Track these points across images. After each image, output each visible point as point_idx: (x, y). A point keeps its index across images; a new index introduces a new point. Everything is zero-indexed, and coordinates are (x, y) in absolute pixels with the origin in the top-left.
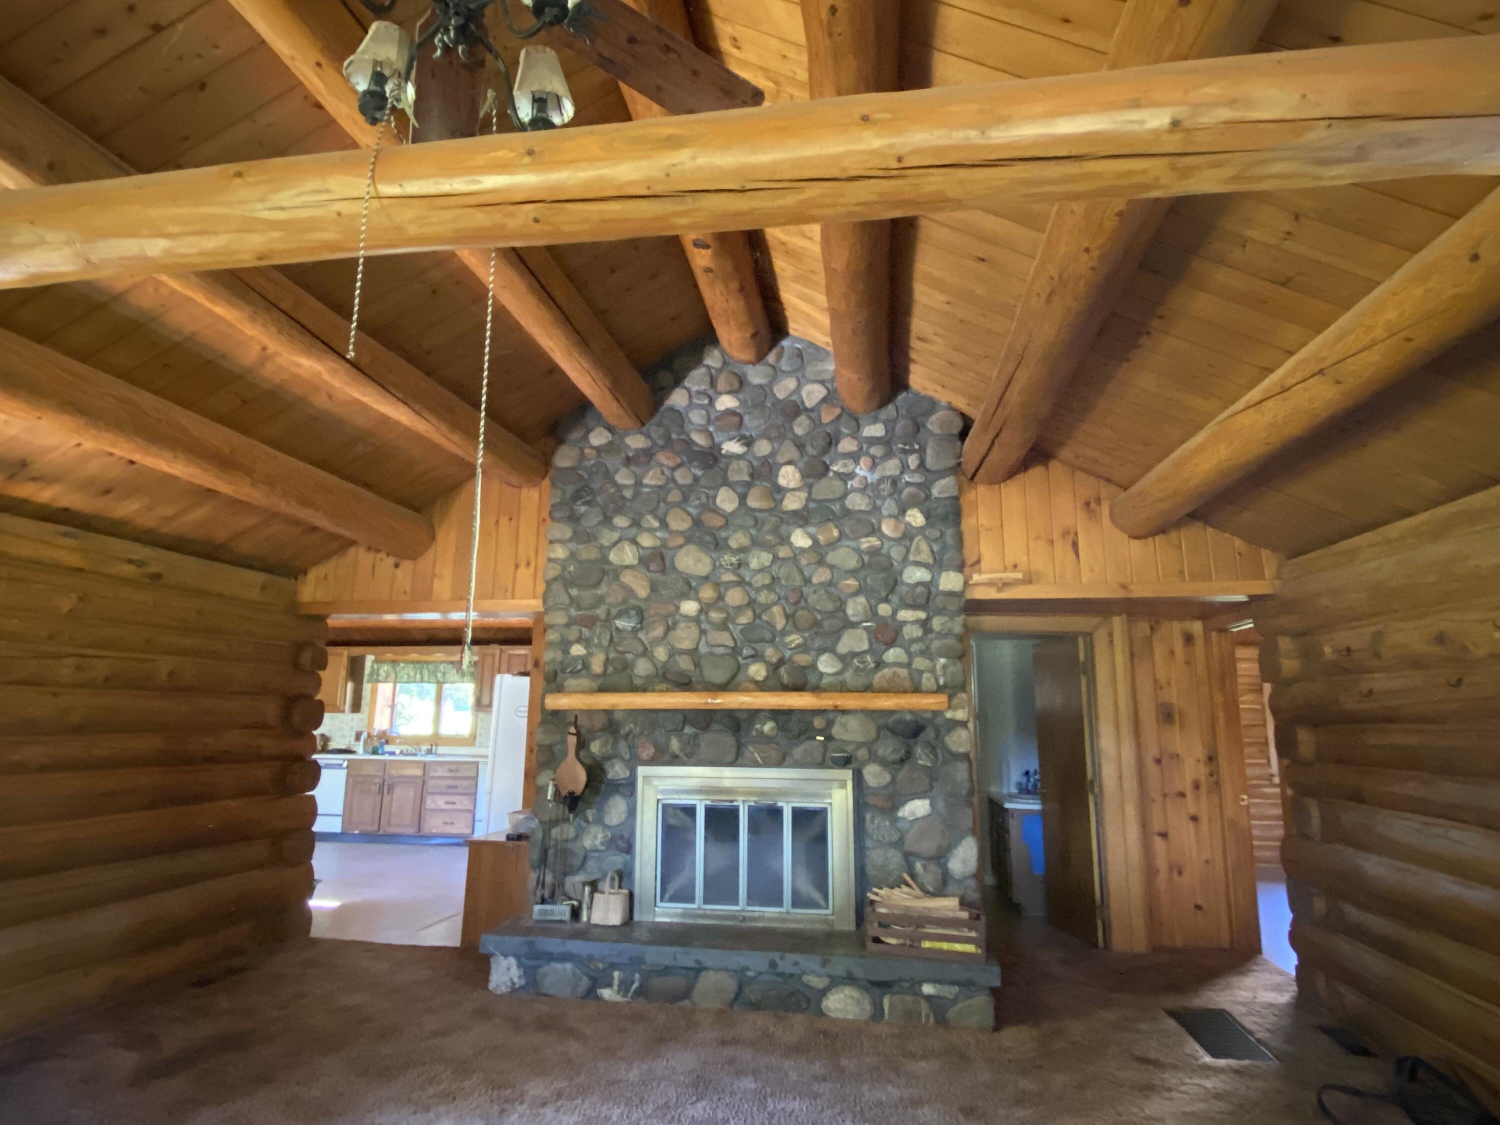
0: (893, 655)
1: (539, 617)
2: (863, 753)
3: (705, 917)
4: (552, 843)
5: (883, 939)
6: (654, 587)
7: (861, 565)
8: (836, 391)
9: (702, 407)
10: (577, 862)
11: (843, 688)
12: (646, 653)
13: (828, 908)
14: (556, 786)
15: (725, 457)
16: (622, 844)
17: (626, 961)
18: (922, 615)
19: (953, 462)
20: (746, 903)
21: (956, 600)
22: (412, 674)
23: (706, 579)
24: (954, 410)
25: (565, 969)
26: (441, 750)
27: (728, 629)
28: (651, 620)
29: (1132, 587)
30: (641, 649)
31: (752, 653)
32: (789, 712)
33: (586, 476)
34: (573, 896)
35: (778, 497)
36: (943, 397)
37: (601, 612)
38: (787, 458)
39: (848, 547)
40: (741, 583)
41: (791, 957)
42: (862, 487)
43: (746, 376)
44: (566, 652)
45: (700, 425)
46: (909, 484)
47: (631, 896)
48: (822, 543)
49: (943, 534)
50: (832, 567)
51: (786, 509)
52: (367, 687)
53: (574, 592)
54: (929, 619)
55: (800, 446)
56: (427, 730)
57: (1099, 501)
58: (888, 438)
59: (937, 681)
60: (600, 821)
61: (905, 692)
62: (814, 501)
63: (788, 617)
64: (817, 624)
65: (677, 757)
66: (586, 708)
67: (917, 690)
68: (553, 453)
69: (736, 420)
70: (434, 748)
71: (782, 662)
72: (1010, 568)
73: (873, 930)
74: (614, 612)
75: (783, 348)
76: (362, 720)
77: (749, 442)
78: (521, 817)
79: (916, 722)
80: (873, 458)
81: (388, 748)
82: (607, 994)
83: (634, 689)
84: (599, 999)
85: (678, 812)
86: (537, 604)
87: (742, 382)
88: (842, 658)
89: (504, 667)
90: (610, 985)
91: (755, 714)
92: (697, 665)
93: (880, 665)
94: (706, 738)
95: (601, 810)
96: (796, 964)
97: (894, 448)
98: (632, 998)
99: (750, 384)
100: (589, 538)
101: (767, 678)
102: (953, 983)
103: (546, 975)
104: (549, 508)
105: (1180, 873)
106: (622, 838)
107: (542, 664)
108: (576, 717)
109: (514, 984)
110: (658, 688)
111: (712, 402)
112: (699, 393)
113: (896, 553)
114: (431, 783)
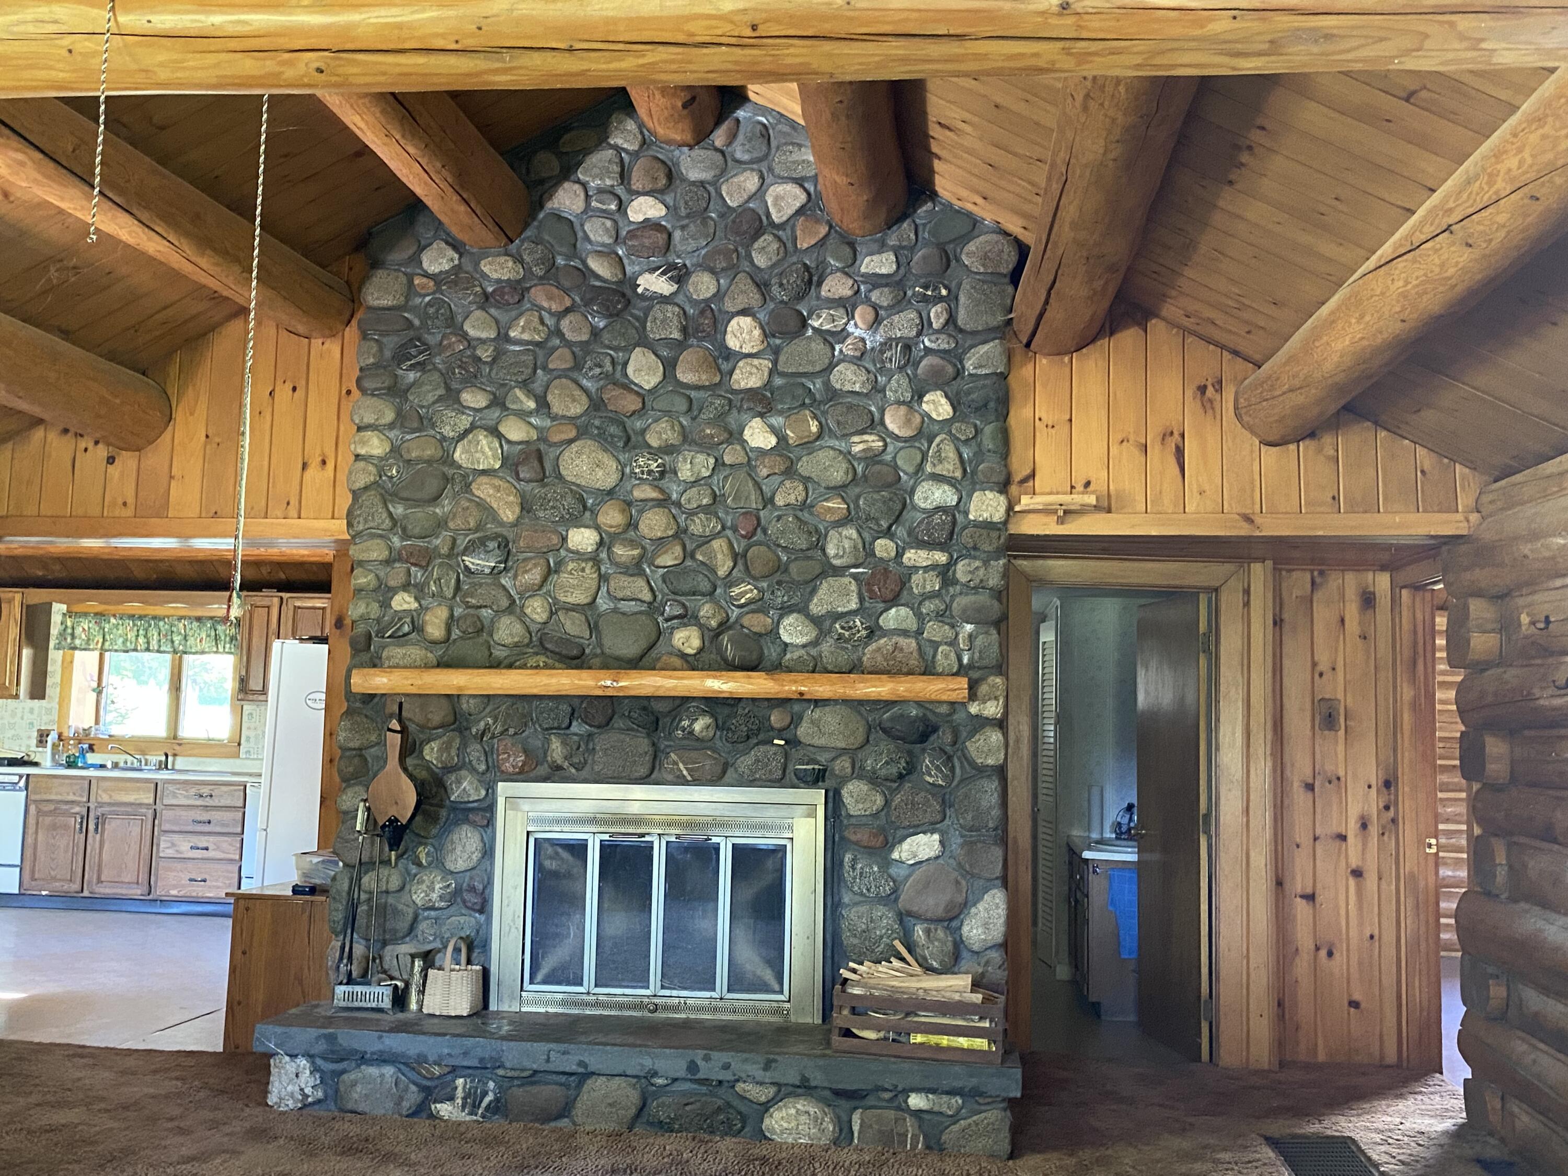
0: (894, 617)
1: (342, 547)
2: (842, 765)
3: (597, 1004)
4: (363, 897)
5: (855, 1031)
6: (526, 507)
7: (850, 477)
8: (819, 195)
9: (606, 214)
10: (403, 925)
11: (816, 667)
12: (513, 608)
13: (781, 992)
14: (368, 809)
15: (642, 297)
16: (471, 898)
17: (475, 1063)
18: (941, 557)
19: (1000, 318)
20: (659, 984)
21: (995, 534)
22: (131, 635)
23: (610, 493)
24: (1006, 234)
25: (382, 1076)
26: (181, 763)
27: (642, 573)
28: (521, 556)
29: (1258, 520)
30: (505, 603)
31: (678, 611)
32: (732, 702)
33: (417, 322)
34: (396, 974)
35: (725, 366)
36: (987, 214)
37: (440, 542)
38: (741, 302)
39: (832, 448)
40: (664, 502)
41: (720, 1057)
42: (858, 354)
43: (677, 164)
44: (385, 604)
45: (603, 245)
46: (928, 351)
47: (486, 974)
48: (791, 442)
49: (978, 431)
50: (806, 480)
51: (736, 387)
52: (55, 656)
53: (398, 510)
54: (951, 563)
55: (762, 287)
56: (159, 730)
57: (1219, 385)
58: (897, 278)
59: (960, 659)
60: (438, 863)
61: (910, 673)
62: (782, 375)
63: (735, 557)
64: (780, 568)
65: (559, 768)
66: (414, 690)
67: (928, 670)
68: (364, 279)
69: (661, 238)
70: (170, 759)
71: (724, 626)
72: (1079, 487)
73: (842, 1017)
74: (462, 543)
75: (738, 121)
76: (49, 711)
77: (680, 276)
78: (316, 860)
79: (924, 719)
80: (875, 308)
81: (91, 758)
82: (444, 1109)
83: (495, 665)
84: (432, 1116)
85: (560, 850)
86: (339, 528)
87: (671, 174)
88: (816, 621)
89: (287, 626)
90: (451, 1099)
91: (681, 703)
92: (594, 628)
93: (874, 632)
94: (603, 741)
95: (439, 849)
96: (726, 1067)
97: (909, 293)
98: (483, 1116)
99: (684, 180)
100: (424, 423)
101: (701, 650)
102: (951, 1093)
103: (354, 1084)
104: (358, 373)
105: (1330, 954)
106: (472, 889)
107: (348, 622)
108: (401, 705)
109: (306, 1096)
110: (532, 662)
111: (622, 207)
112: (600, 191)
113: (907, 462)
114: (167, 814)
